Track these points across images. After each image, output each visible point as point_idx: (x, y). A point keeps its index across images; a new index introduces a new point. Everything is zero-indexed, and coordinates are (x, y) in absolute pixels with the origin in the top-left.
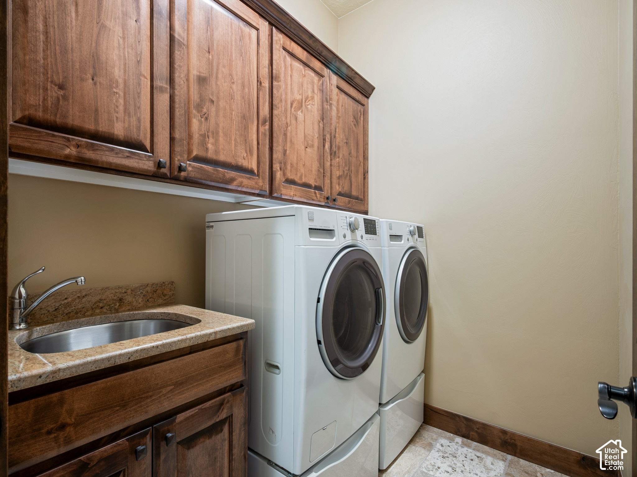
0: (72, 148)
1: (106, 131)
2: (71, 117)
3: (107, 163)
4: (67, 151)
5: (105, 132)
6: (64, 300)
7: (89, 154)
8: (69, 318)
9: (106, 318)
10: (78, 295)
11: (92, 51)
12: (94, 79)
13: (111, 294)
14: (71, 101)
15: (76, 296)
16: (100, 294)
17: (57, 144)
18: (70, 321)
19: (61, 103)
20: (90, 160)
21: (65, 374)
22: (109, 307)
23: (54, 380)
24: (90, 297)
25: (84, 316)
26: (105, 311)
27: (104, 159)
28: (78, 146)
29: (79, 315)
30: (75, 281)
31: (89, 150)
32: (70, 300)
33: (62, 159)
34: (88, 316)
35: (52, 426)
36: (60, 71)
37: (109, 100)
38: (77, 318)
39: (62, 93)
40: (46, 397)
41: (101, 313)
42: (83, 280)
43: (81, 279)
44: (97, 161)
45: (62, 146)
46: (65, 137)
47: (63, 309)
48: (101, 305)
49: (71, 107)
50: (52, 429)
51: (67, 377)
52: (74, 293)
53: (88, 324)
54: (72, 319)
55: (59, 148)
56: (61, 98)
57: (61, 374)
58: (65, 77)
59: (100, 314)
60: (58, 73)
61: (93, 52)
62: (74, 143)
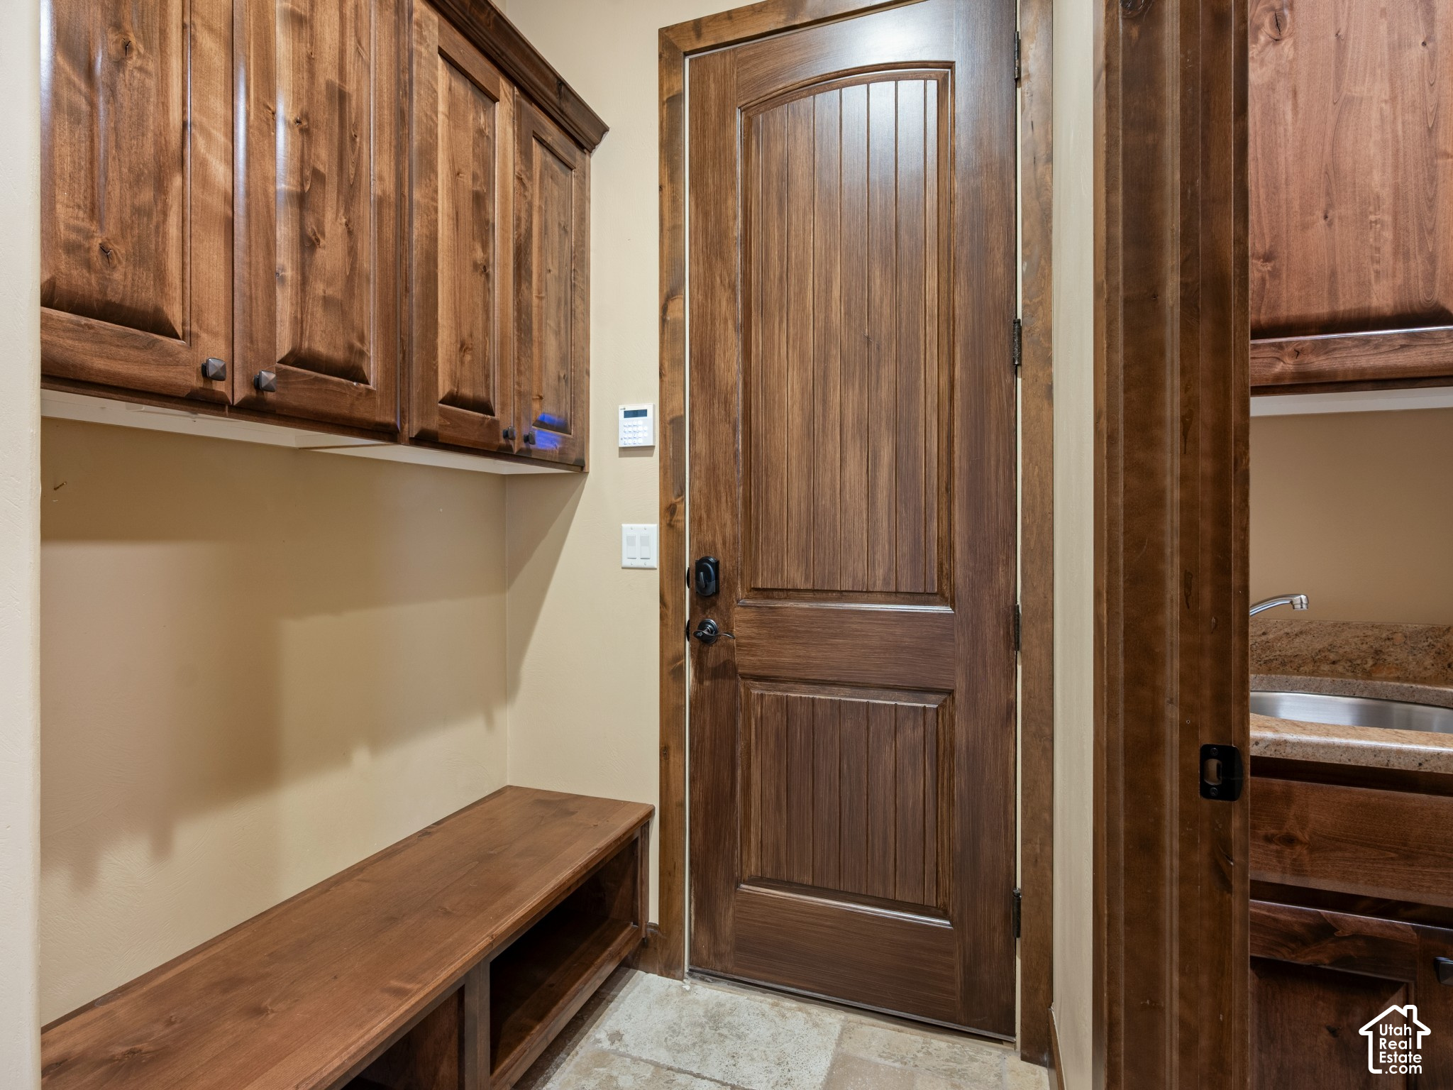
0: (1287, 360)
1: (1353, 307)
2: (1284, 305)
3: (1354, 371)
4: (1278, 368)
5: (1350, 311)
6: (1260, 636)
7: (1320, 363)
8: (1269, 671)
9: (1345, 684)
10: (1286, 630)
11: (1324, 164)
12: (1329, 215)
13: (1355, 637)
14: (1284, 276)
15: (1282, 632)
16: (1330, 634)
17: (1261, 360)
18: (1273, 676)
19: (1268, 285)
20: (1319, 374)
21: (1295, 752)
22: (1349, 664)
23: (1278, 757)
24: (1310, 637)
25: (1298, 671)
26: (1340, 669)
27: (1349, 364)
28: (1298, 353)
29: (1288, 668)
30: (1288, 602)
31: (1318, 355)
32: (1271, 636)
33: (1270, 383)
34: (1305, 674)
35: (1273, 831)
36: (1266, 231)
37: (1359, 243)
38: (1284, 673)
39: (1269, 268)
40: (1264, 780)
41: (1333, 673)
42: (1304, 602)
43: (1301, 599)
44: (1334, 373)
45: (1269, 360)
46: (1275, 343)
47: (1259, 651)
48: (1332, 657)
49: (1285, 286)
50: (1273, 835)
51: (1298, 758)
52: (1278, 625)
53: (1306, 689)
54: (1276, 673)
55: (1265, 366)
56: (1267, 277)
57: (1288, 750)
58: (1275, 238)
59: (1330, 674)
60: (1263, 235)
61: (1326, 165)
62: (1290, 349)
